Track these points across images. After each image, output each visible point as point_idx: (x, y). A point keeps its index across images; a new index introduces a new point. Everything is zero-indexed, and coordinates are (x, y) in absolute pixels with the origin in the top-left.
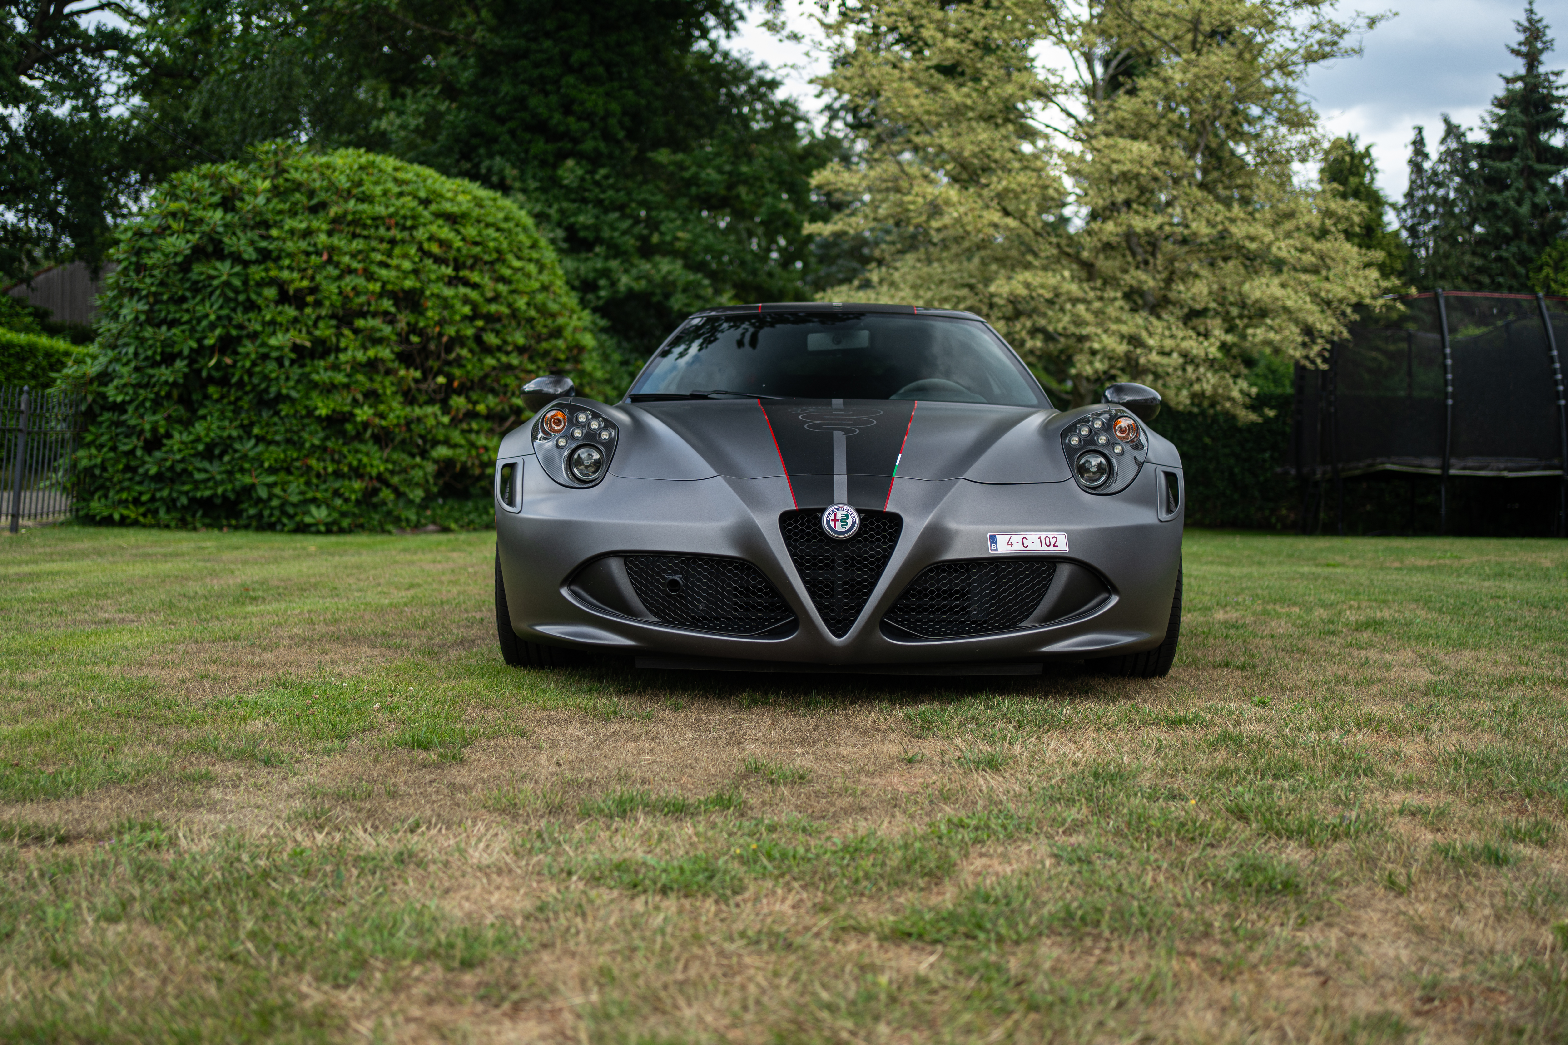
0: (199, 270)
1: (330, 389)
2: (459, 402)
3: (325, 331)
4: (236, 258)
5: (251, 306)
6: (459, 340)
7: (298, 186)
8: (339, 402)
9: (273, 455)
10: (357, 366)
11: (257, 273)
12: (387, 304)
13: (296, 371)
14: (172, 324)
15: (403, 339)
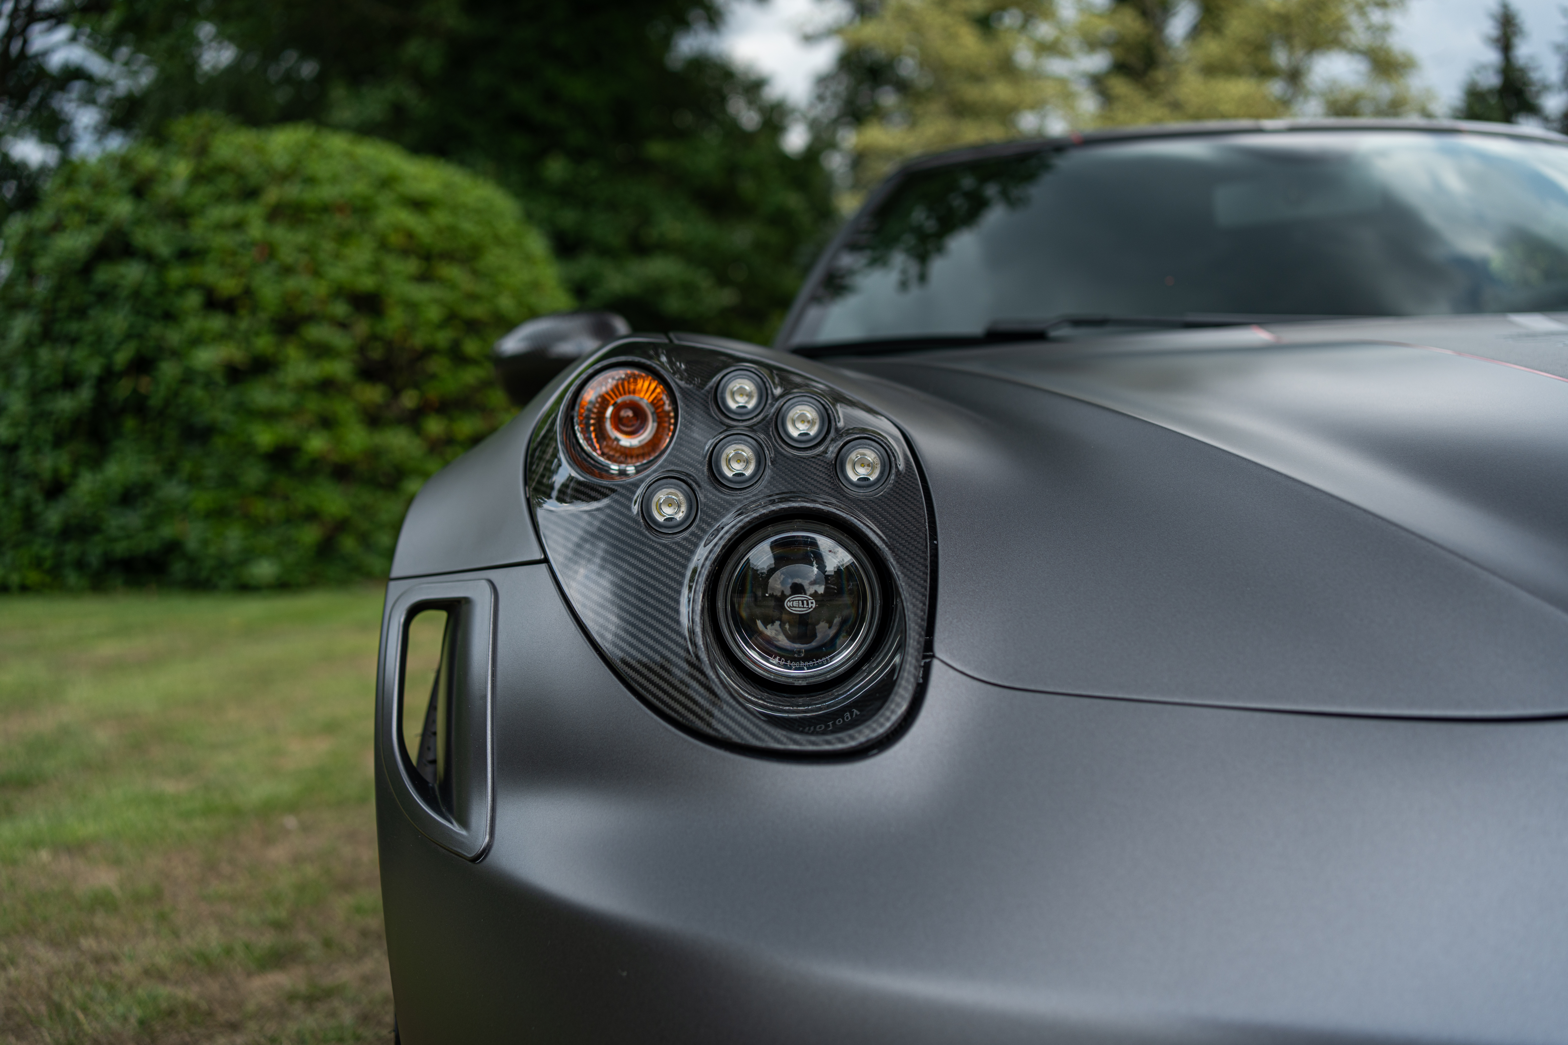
0: (103, 275)
1: (271, 416)
2: (434, 426)
3: (264, 343)
4: (149, 257)
5: (170, 317)
6: (429, 351)
7: (222, 169)
8: (286, 431)
9: (203, 500)
10: (304, 388)
11: (176, 275)
12: (340, 309)
13: (230, 397)
14: (74, 341)
15: (362, 349)
